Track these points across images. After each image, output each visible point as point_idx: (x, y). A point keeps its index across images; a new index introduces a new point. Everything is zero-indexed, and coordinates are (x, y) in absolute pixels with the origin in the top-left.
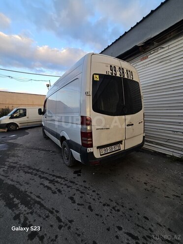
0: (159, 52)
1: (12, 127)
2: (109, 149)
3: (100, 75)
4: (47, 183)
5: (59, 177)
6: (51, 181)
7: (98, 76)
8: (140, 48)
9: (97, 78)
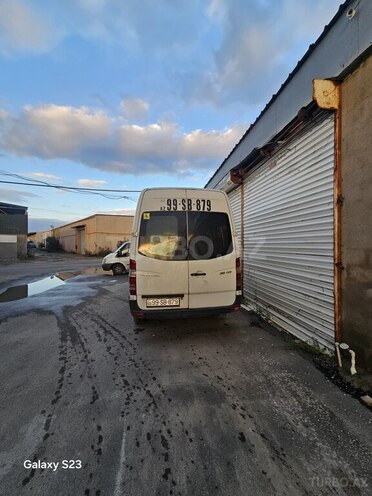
0: (288, 155)
1: (118, 270)
2: (160, 302)
3: (152, 213)
4: (101, 332)
5: (117, 330)
6: (106, 332)
7: (148, 215)
8: (261, 152)
9: (147, 217)
